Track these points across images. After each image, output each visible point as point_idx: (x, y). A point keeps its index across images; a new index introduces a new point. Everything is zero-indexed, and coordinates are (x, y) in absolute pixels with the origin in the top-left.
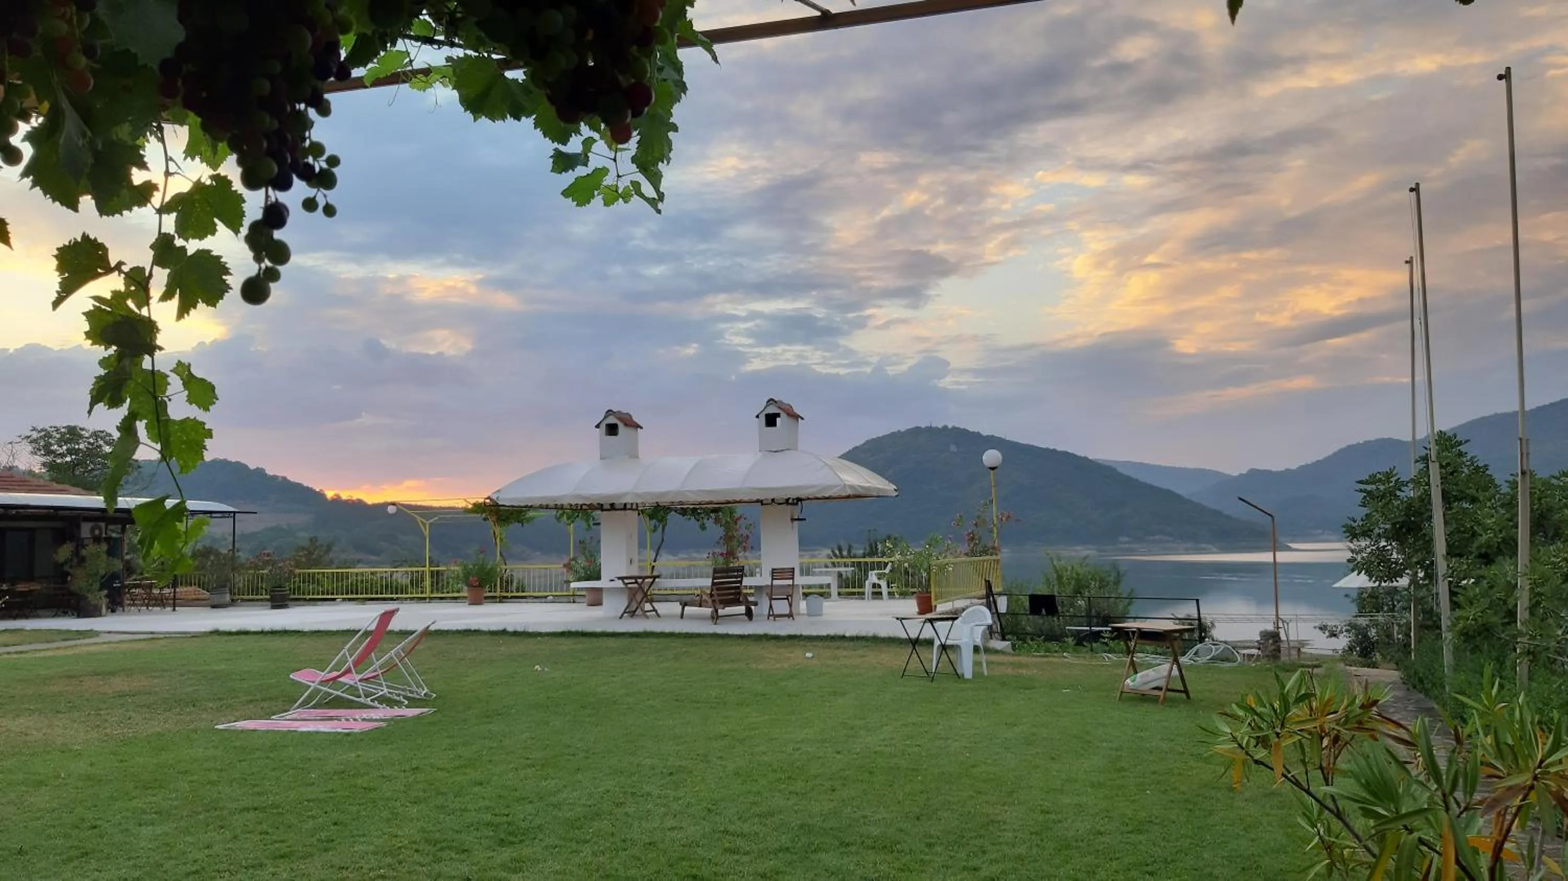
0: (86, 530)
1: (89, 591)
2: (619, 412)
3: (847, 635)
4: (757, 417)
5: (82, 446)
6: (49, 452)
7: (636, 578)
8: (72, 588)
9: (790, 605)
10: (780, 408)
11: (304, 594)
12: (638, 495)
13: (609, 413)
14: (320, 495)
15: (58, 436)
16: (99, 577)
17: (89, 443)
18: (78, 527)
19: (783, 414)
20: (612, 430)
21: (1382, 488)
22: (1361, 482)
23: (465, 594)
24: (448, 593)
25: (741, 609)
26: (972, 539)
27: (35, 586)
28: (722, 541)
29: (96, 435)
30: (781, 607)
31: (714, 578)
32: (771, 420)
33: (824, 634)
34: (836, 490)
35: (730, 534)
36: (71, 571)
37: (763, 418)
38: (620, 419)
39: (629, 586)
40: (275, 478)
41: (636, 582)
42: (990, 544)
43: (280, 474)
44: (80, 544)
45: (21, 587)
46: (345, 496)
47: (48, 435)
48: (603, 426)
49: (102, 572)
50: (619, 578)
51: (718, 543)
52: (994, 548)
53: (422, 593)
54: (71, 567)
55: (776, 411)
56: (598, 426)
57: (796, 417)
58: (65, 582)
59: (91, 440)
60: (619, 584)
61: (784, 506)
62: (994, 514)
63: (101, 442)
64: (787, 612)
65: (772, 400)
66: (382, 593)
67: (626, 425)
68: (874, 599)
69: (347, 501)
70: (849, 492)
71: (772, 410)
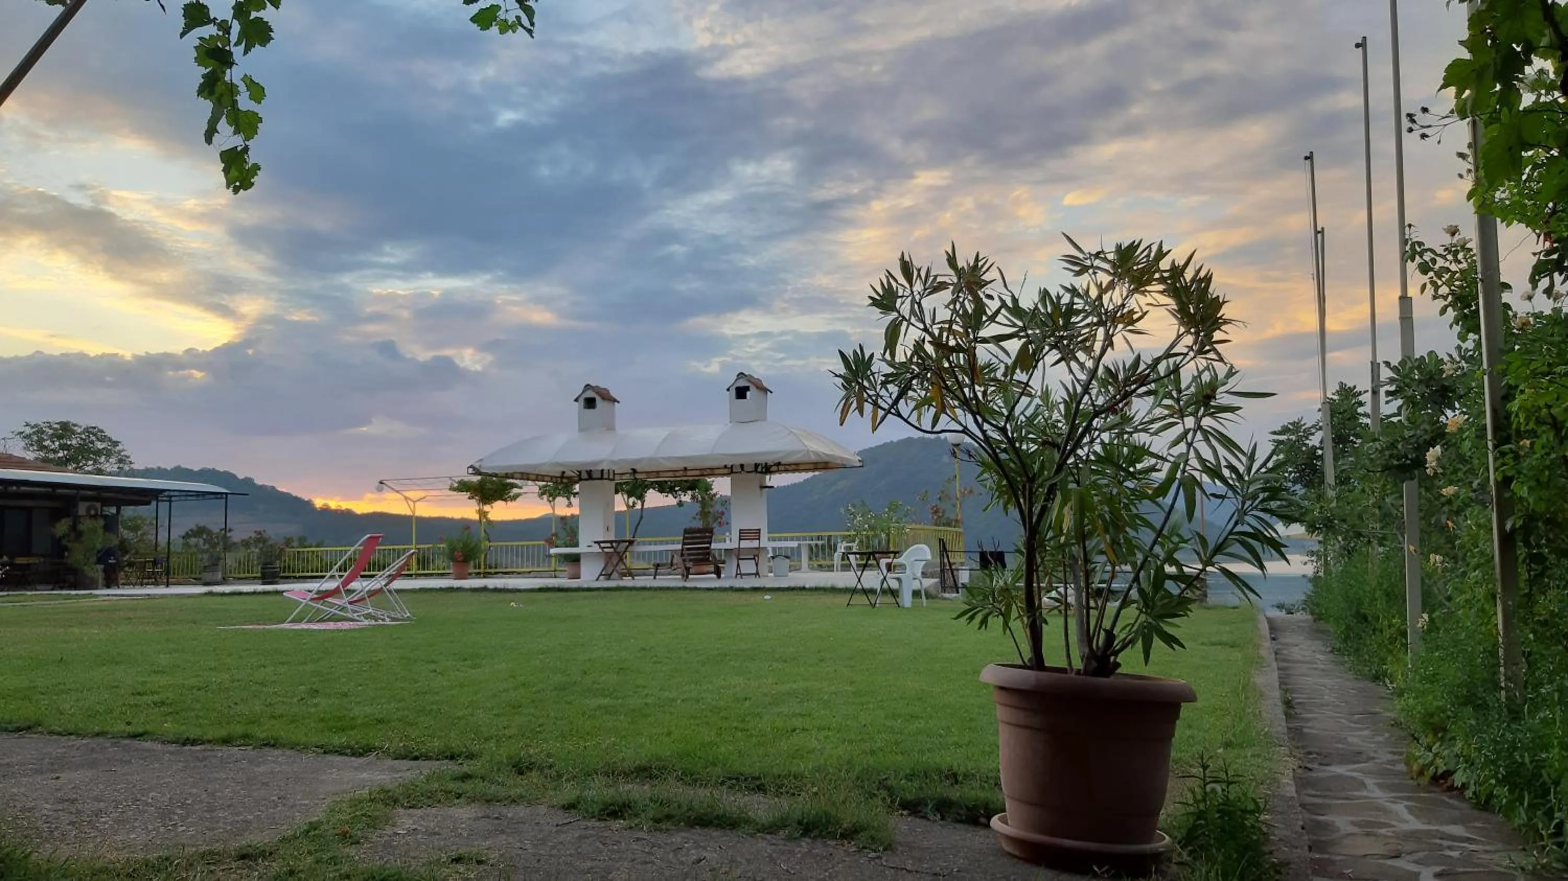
0: (82, 508)
1: (85, 565)
2: (597, 387)
3: (807, 586)
4: (728, 390)
5: (74, 442)
6: (42, 448)
7: (611, 542)
8: (69, 561)
9: (757, 565)
10: (750, 381)
11: (294, 572)
12: (613, 462)
13: (588, 387)
14: (309, 504)
15: (51, 432)
16: (95, 551)
17: (81, 439)
18: (75, 506)
19: (752, 388)
20: (590, 403)
21: (1293, 438)
22: (1274, 433)
23: (451, 571)
24: (434, 569)
25: (712, 568)
26: (936, 512)
27: (32, 560)
28: (698, 517)
29: (88, 431)
30: (748, 567)
31: (684, 544)
32: (741, 393)
33: (786, 586)
34: (799, 455)
35: (706, 510)
36: (70, 545)
37: (733, 391)
38: (597, 393)
39: (606, 550)
40: (263, 487)
41: (612, 547)
42: (952, 517)
43: (269, 483)
44: (76, 520)
45: (20, 561)
46: (333, 505)
47: (40, 431)
48: (582, 400)
49: (99, 546)
50: (596, 542)
51: (695, 518)
52: (957, 521)
53: (408, 570)
54: (69, 541)
55: (747, 384)
56: (576, 400)
57: (765, 390)
58: (62, 556)
59: (83, 436)
60: (596, 549)
61: (753, 474)
62: (958, 488)
63: (94, 438)
64: (754, 571)
65: (742, 373)
66: (369, 570)
67: (603, 398)
68: (842, 570)
69: (336, 511)
70: (813, 458)
71: (742, 383)
